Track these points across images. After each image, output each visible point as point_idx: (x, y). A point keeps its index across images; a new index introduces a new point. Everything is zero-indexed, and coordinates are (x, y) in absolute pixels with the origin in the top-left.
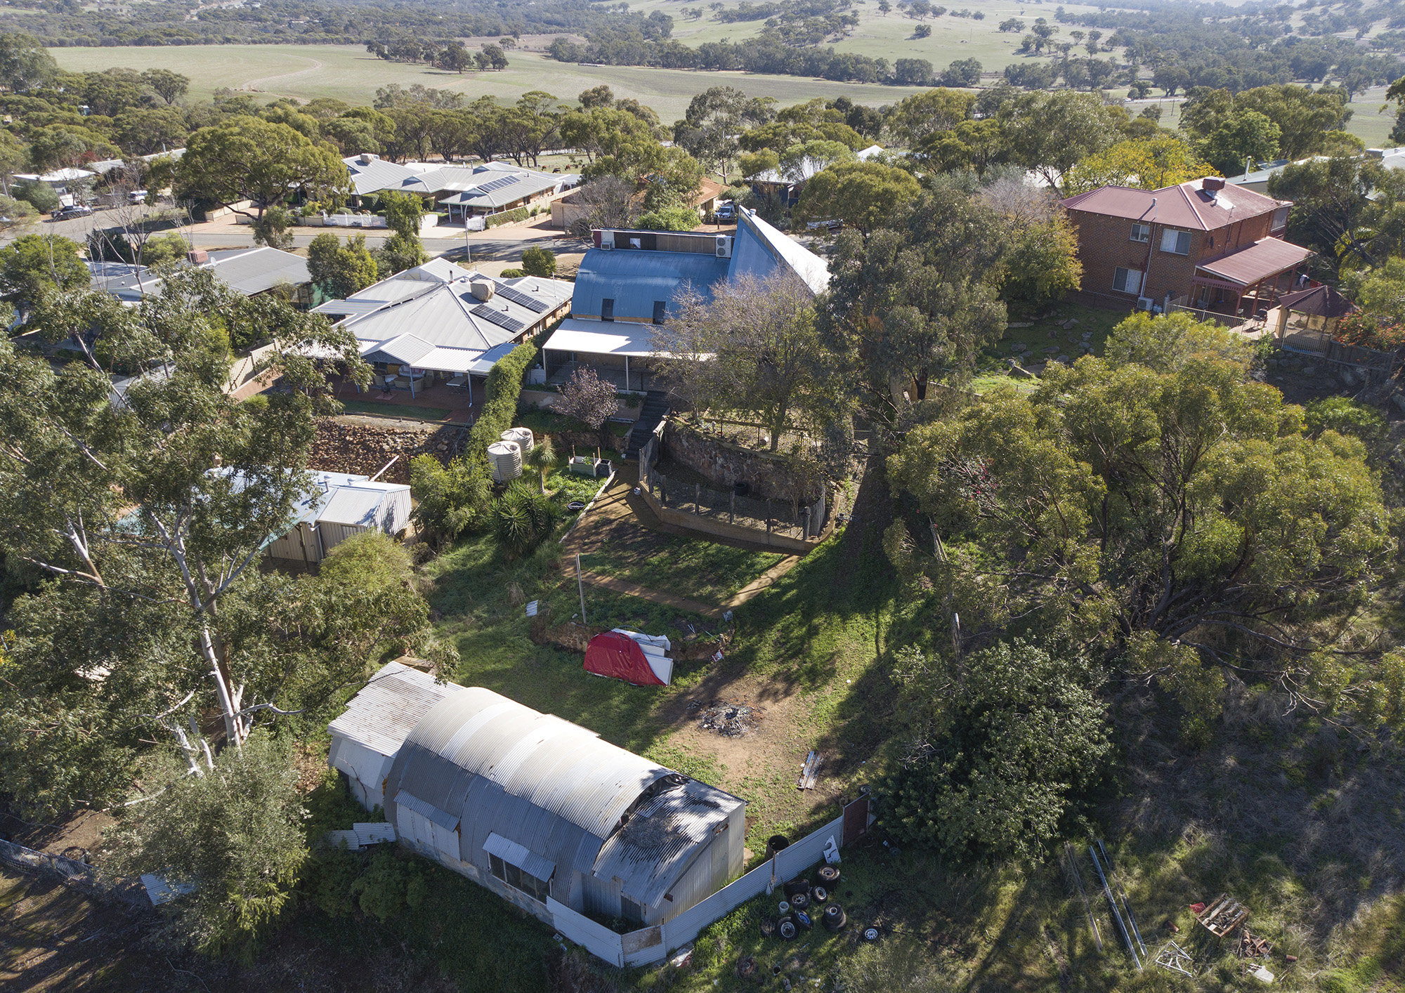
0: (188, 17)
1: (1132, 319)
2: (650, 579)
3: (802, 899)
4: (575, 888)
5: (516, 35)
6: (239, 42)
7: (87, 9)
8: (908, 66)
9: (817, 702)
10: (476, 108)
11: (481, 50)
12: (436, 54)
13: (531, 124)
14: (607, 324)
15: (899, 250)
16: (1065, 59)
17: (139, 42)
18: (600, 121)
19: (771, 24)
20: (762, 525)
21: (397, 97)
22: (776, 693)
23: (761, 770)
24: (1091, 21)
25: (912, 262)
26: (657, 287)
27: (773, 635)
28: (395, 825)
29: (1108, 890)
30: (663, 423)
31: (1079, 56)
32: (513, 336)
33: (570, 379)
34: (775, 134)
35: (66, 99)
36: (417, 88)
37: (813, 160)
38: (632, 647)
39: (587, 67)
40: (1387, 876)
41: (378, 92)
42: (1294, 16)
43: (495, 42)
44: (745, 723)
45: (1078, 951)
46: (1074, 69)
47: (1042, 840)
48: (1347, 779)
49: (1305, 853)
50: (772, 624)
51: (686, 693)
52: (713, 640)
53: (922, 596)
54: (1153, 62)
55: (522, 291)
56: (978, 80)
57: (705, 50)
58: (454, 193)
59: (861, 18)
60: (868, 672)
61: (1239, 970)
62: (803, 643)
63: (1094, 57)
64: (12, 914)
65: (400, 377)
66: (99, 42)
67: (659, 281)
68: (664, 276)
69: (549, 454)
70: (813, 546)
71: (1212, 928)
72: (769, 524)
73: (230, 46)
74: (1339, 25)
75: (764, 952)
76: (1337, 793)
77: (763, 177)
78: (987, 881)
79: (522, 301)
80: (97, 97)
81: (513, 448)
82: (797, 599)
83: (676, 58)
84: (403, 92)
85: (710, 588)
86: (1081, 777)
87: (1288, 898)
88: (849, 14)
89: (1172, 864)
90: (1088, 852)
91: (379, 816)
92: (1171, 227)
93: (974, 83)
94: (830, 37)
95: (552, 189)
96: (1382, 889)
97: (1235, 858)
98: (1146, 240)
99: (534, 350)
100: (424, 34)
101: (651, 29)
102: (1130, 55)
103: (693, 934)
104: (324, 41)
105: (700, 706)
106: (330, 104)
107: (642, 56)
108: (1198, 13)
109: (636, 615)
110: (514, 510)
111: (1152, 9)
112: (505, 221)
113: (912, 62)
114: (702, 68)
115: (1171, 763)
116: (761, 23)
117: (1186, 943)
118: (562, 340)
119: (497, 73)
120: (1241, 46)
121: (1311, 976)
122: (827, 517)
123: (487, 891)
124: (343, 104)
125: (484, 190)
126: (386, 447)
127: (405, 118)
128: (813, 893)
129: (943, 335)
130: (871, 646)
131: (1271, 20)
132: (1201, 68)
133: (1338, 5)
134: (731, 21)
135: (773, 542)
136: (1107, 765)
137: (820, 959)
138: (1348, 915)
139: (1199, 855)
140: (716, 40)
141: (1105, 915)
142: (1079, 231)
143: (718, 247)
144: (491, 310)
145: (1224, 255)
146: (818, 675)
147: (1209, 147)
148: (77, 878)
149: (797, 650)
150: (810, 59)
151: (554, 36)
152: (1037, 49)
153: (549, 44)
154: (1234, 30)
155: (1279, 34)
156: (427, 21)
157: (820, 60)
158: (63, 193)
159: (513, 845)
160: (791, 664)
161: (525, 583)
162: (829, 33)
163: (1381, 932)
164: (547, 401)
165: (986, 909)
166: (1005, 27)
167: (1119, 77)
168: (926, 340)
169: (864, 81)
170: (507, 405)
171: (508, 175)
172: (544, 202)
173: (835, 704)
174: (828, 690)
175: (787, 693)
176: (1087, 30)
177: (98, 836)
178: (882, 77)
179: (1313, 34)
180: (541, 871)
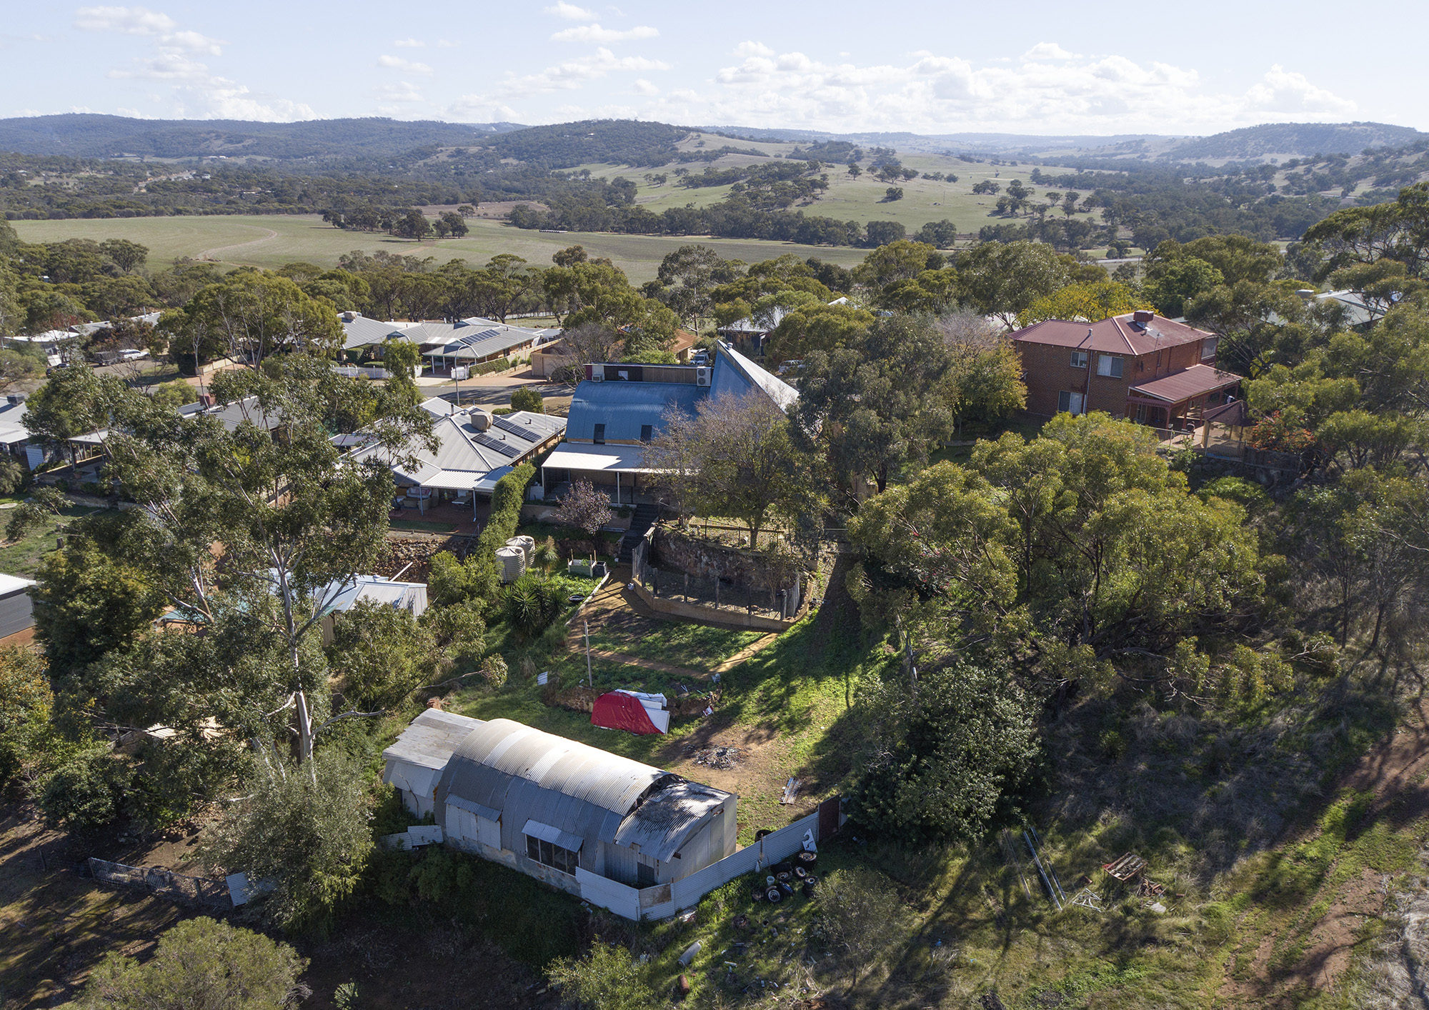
0: (136, 189)
1: (1057, 419)
2: (648, 653)
3: (785, 875)
4: (599, 861)
5: (475, 203)
6: (191, 213)
7: (33, 183)
8: (879, 228)
9: (795, 744)
10: (446, 271)
11: (440, 218)
12: (394, 222)
13: (500, 286)
14: (599, 447)
15: (858, 365)
16: (1041, 220)
17: (89, 214)
18: (581, 275)
19: (738, 188)
20: (744, 610)
21: (360, 264)
22: (760, 737)
23: (748, 792)
24: (1068, 182)
25: (868, 373)
26: (644, 412)
27: (756, 694)
28: (444, 827)
29: (1037, 859)
30: (652, 530)
31: (1056, 217)
32: (511, 461)
33: (568, 492)
34: (746, 288)
35: (27, 270)
36: (382, 254)
37: (784, 308)
38: (635, 703)
39: (548, 233)
40: (1261, 838)
41: (342, 258)
42: (1277, 176)
43: (454, 209)
44: (733, 759)
45: (1012, 901)
46: (1050, 230)
47: (983, 820)
48: (1235, 773)
49: (1196, 825)
50: (755, 686)
51: (682, 740)
52: (704, 696)
53: (885, 659)
54: (1132, 222)
55: (516, 423)
56: (952, 242)
57: (670, 214)
58: (435, 346)
59: (831, 182)
60: (839, 720)
61: (1139, 906)
62: (782, 700)
63: (1071, 217)
64: (111, 918)
65: (408, 498)
66: (47, 214)
67: (646, 408)
68: (651, 403)
69: (552, 554)
70: (789, 625)
71: (1117, 875)
72: (750, 610)
73: (182, 217)
74: (1323, 183)
75: (756, 912)
76: (1226, 784)
77: (736, 327)
78: (938, 858)
79: (517, 431)
80: (58, 267)
81: (518, 551)
82: (776, 667)
83: (641, 223)
84: (367, 259)
85: (699, 659)
86: (1015, 776)
87: (1181, 857)
88: (818, 177)
89: (1090, 839)
90: (1022, 836)
91: (430, 820)
92: (1105, 353)
93: (948, 245)
94: (799, 201)
95: (530, 342)
96: (1257, 848)
97: (1140, 831)
98: (1084, 366)
99: (533, 469)
100: (380, 203)
101: (614, 196)
102: (1107, 216)
103: (695, 899)
104: (278, 211)
105: (695, 748)
106: (304, 268)
107: (606, 222)
108: (1179, 172)
109: (635, 679)
110: (525, 594)
111: (1131, 170)
112: (487, 371)
113: (884, 225)
114: (667, 234)
115: (1093, 770)
116: (727, 188)
117: (1098, 889)
118: (558, 460)
119: (456, 241)
120: (1223, 206)
121: (1195, 907)
122: (801, 601)
123: (523, 874)
124: (317, 268)
125: (468, 342)
126: (401, 555)
127: (377, 281)
128: (794, 872)
129: (897, 434)
130: (842, 701)
131: (1254, 180)
132: (1180, 227)
133: (1322, 165)
134: (696, 186)
135: (755, 623)
136: (1036, 767)
137: (801, 917)
138: (1228, 865)
139: (1111, 832)
140: (682, 205)
141: (1034, 877)
142: (1022, 358)
143: (699, 377)
144: (490, 439)
145: (1156, 378)
146: (796, 724)
147: (1157, 291)
148: (164, 890)
149: (779, 706)
150: (779, 222)
151: (514, 203)
152: (1013, 210)
153: (509, 211)
154: (1216, 190)
155: (1263, 193)
156: (382, 190)
157: (789, 224)
158: (50, 354)
159: (547, 827)
160: (772, 716)
161: (536, 657)
162: (798, 197)
163: (1254, 876)
164: (546, 514)
165: (938, 877)
166: (979, 189)
167: (1098, 237)
168: (884, 439)
169: (835, 244)
170: (511, 515)
171: (488, 329)
172: (524, 354)
173: (811, 744)
174: (805, 734)
175: (769, 738)
176: (1063, 192)
177: (177, 860)
178: (853, 240)
179: (1297, 193)
180: (571, 845)
